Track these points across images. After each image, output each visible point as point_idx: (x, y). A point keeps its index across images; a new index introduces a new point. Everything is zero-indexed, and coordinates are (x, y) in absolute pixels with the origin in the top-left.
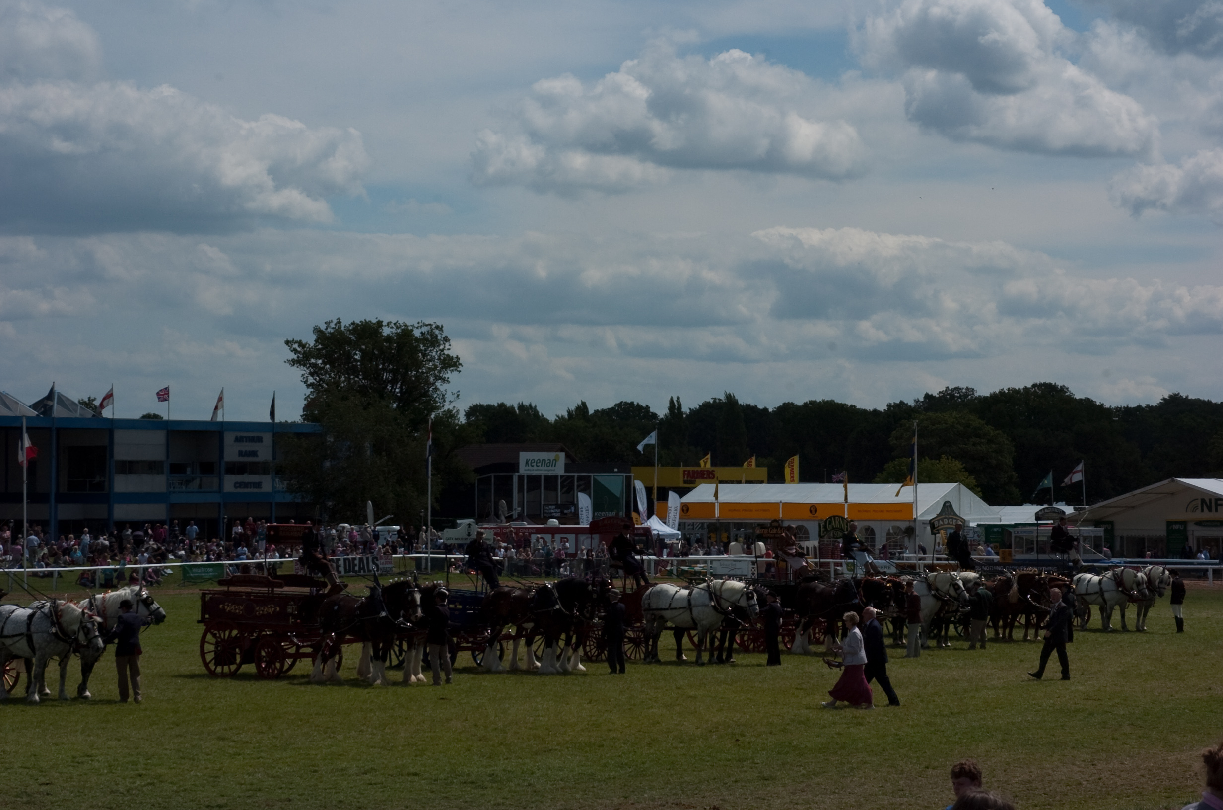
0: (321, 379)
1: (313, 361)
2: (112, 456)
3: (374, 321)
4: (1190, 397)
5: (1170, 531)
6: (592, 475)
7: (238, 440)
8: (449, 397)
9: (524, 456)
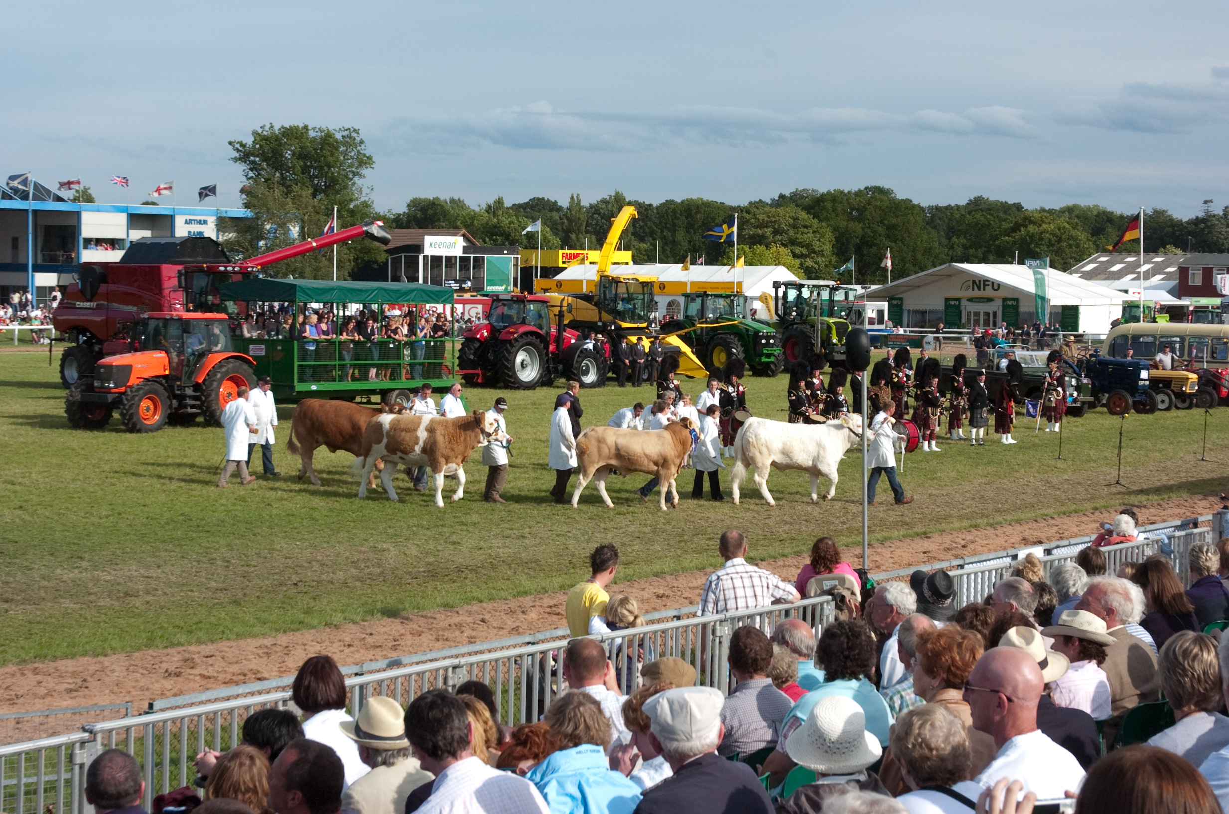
0: (259, 174)
1: (252, 158)
2: (80, 234)
3: (301, 125)
4: (990, 199)
5: (947, 306)
6: (486, 256)
7: (187, 222)
8: (365, 190)
9: (429, 240)
